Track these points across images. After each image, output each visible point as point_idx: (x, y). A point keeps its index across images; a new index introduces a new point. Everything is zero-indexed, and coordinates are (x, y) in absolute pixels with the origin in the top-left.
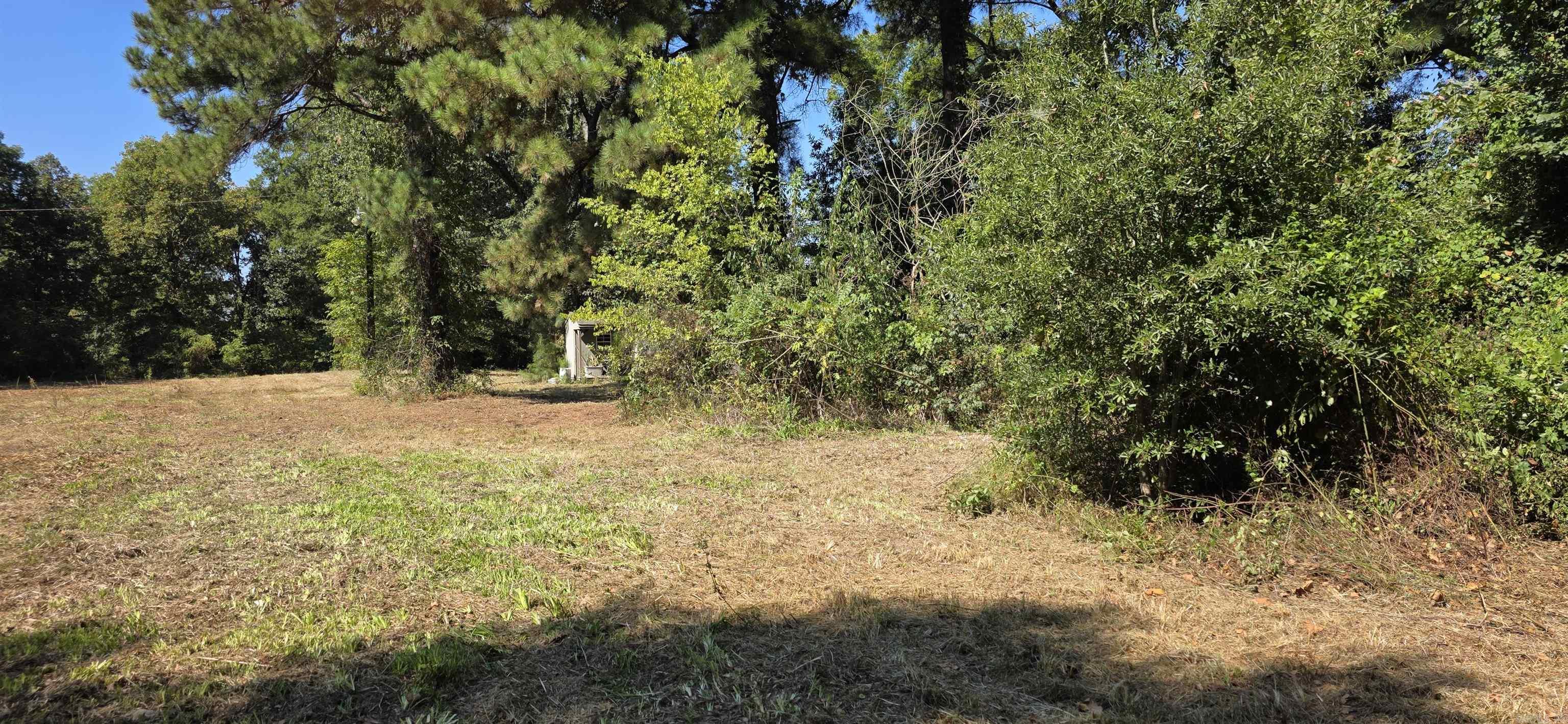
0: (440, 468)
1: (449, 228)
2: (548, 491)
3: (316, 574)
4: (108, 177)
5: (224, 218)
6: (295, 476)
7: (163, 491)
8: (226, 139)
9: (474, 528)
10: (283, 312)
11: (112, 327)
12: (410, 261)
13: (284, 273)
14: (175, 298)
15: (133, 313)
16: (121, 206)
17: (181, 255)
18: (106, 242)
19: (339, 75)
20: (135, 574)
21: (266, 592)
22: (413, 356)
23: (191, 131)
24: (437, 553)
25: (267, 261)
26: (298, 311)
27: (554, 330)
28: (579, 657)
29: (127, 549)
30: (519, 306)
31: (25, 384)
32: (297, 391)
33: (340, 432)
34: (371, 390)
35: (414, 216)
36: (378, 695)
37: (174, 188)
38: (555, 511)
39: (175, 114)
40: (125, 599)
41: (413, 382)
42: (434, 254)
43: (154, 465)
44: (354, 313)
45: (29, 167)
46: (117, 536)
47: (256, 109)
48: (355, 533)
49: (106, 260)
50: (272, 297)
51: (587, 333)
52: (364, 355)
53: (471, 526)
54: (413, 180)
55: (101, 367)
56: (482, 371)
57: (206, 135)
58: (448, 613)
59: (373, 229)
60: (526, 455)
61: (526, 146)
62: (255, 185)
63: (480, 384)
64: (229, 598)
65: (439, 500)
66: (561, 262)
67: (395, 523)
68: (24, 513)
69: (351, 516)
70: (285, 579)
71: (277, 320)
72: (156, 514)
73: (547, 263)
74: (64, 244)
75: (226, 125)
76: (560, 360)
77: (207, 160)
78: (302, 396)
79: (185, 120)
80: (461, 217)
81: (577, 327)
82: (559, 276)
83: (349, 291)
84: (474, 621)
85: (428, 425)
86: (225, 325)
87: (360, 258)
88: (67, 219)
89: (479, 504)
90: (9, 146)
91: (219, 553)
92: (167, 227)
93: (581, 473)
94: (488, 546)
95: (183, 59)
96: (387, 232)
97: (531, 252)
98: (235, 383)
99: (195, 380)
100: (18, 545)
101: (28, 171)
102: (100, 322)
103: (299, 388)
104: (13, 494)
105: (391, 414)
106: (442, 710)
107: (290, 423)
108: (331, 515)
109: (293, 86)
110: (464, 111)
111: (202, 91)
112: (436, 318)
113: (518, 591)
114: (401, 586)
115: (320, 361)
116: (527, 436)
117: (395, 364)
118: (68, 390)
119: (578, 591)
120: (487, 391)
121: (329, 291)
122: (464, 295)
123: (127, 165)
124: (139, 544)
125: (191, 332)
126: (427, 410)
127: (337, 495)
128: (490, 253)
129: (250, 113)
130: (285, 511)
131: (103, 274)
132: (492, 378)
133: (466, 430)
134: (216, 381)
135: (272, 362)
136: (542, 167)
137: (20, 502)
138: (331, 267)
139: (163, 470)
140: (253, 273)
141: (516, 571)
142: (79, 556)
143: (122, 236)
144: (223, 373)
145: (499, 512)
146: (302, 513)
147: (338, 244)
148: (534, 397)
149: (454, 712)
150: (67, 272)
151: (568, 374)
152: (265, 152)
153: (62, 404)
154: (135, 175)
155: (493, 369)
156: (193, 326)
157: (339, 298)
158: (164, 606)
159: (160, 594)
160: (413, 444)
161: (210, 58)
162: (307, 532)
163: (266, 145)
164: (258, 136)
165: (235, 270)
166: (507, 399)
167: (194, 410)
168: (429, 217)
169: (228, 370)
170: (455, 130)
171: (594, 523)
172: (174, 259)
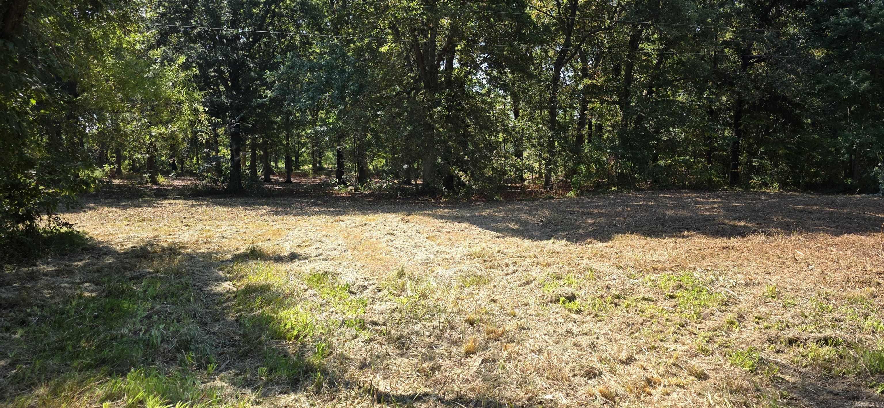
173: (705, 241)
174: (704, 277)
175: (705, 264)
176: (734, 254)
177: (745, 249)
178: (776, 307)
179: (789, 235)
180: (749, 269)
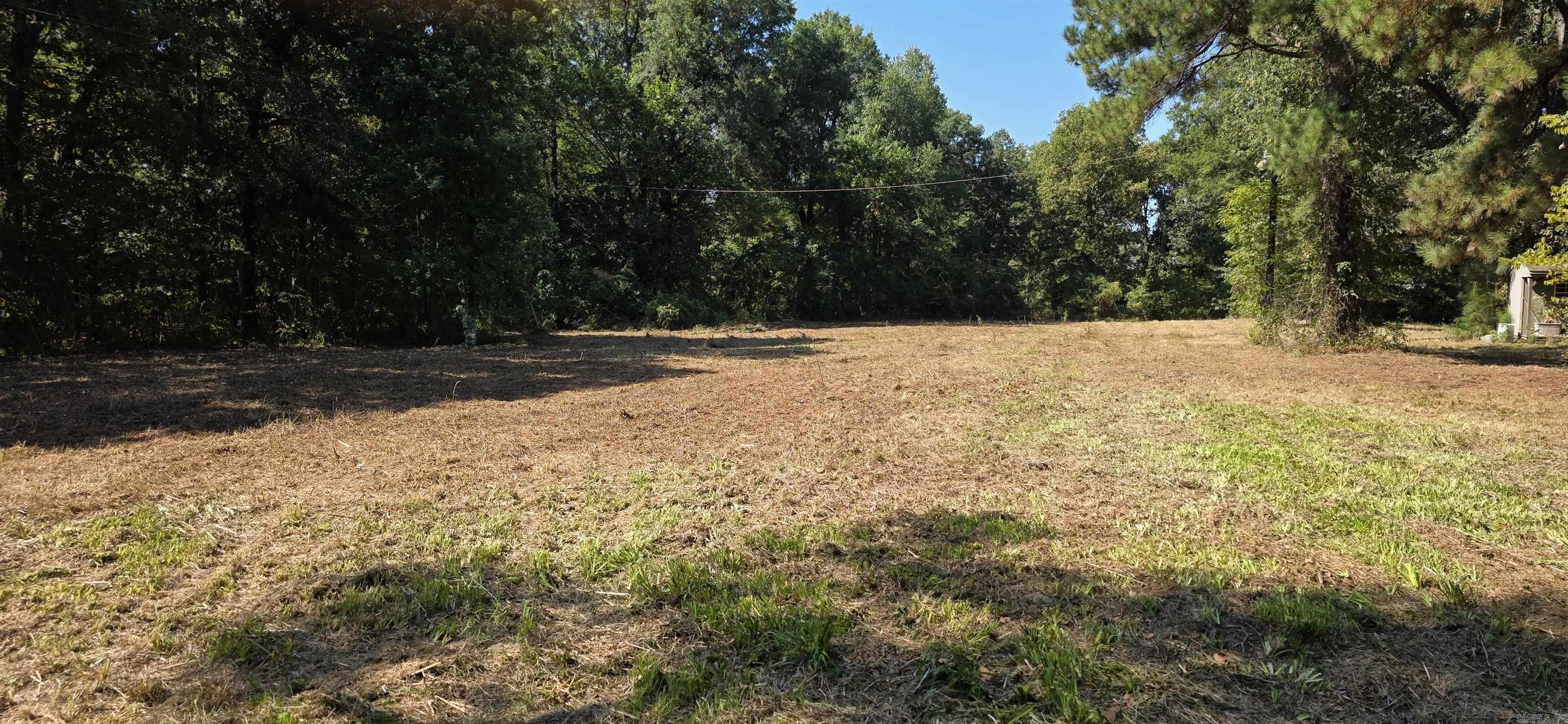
0: (1331, 424)
1: (1366, 166)
2: (1461, 464)
3: (1192, 510)
4: (1044, 144)
5: (1136, 171)
6: (1181, 418)
7: (1068, 418)
8: (1142, 97)
9: (1362, 492)
10: (1184, 261)
11: (1040, 275)
12: (1318, 204)
13: (1187, 222)
14: (1091, 248)
15: (1056, 262)
16: (1052, 169)
17: (1097, 209)
18: (1040, 200)
19: (1254, 17)
20: (1042, 484)
21: (1146, 518)
22: (1313, 306)
23: (1112, 95)
24: (1318, 510)
25: (1174, 210)
26: (1199, 259)
27: (1494, 277)
28: (1478, 653)
29: (1038, 462)
30: (1445, 251)
31: (974, 322)
32: (1191, 337)
33: (1229, 379)
34: (1265, 339)
35: (1325, 155)
36: (1241, 634)
37: (1095, 148)
38: (1467, 487)
39: (1102, 82)
40: (1034, 503)
41: (1312, 334)
42: (1344, 195)
43: (1063, 395)
44: (1253, 259)
45: (988, 141)
46: (1030, 451)
47: (1171, 66)
48: (1233, 477)
49: (1038, 217)
50: (1175, 246)
51: (1538, 280)
52: (1261, 303)
53: (1359, 489)
54: (1326, 115)
55: (1030, 310)
56: (1394, 324)
57: (1125, 97)
58: (1323, 573)
59: (1278, 172)
60: (1438, 422)
61: (1471, 61)
62: (1166, 141)
63: (1390, 338)
64: (1115, 518)
65: (1325, 458)
66: (1508, 196)
67: (1275, 474)
68: (969, 423)
69: (1230, 461)
70: (1163, 510)
71: (1178, 268)
72: (1062, 437)
73: (1487, 198)
74: (1008, 205)
75: (1145, 83)
76: (1499, 314)
77: (1124, 120)
78: (1196, 342)
79: (1109, 86)
80: (1382, 152)
81: (1527, 274)
82: (1503, 213)
83: (1249, 238)
84: (1352, 587)
85: (1324, 379)
86: (1130, 274)
87: (1263, 203)
88: (1012, 184)
89: (1372, 467)
90: (975, 125)
91: (1109, 478)
92: (1088, 185)
93: (1510, 449)
94: (1377, 513)
95: (1109, 28)
96: (1295, 175)
97: (1468, 186)
98: (1136, 327)
99: (1103, 323)
100: (963, 448)
101: (987, 146)
102: (1030, 271)
103: (1194, 334)
104: (962, 408)
105: (1284, 364)
106: (1306, 666)
107: (1182, 368)
108: (1211, 457)
109: (1207, 37)
110: (1391, 33)
111: (1124, 55)
112: (1342, 265)
113: (1408, 566)
114: (1275, 536)
115: (1217, 308)
116: (1443, 400)
117: (1292, 313)
118: (1004, 328)
119: (1486, 581)
120: (1398, 347)
121: (1229, 238)
122: (1378, 240)
123: (1060, 132)
124: (1046, 460)
125: (1102, 279)
126: (1327, 363)
127: (1219, 439)
128: (1413, 190)
129: (1165, 69)
130: (1169, 449)
131: (1036, 229)
132: (1405, 332)
133: (1367, 387)
134: (1120, 324)
135: (1171, 309)
136: (1492, 84)
137: (966, 415)
138: (1233, 214)
139: (1070, 400)
140: (1159, 223)
141: (1407, 545)
142: (1003, 462)
143: (1051, 195)
144: (1127, 318)
145: (1394, 479)
146: (1185, 452)
147: (1242, 190)
148: (1459, 356)
149: (1319, 670)
150: (1009, 229)
151: (1510, 331)
152: (1177, 106)
153: (999, 339)
154: (1065, 139)
155: (1407, 322)
156: (1104, 274)
157: (1238, 246)
158: (1062, 514)
159: (1059, 502)
160: (1304, 398)
161: (1133, 24)
162: (1187, 470)
163: (1178, 99)
164: (1171, 92)
165: (1143, 220)
166: (1423, 357)
167: (1099, 350)
168: (1342, 155)
169: (1131, 315)
170: (1379, 56)
171: (1519, 508)
172: (1092, 213)
173: (186, 442)
174: (177, 509)
175: (181, 486)
176: (237, 459)
177: (258, 449)
178: (301, 541)
179: (331, 417)
180: (261, 482)
